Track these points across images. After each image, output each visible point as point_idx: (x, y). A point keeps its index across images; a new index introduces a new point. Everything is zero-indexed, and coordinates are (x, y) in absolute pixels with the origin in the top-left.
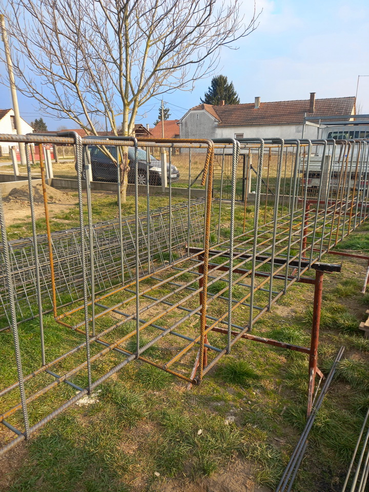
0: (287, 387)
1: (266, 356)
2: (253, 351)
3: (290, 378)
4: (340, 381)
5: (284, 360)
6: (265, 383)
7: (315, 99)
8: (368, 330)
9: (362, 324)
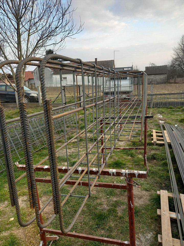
0: (136, 165)
1: (124, 158)
2: (118, 157)
6: (128, 165)
7: (97, 61)
8: (155, 143)
9: (152, 141)
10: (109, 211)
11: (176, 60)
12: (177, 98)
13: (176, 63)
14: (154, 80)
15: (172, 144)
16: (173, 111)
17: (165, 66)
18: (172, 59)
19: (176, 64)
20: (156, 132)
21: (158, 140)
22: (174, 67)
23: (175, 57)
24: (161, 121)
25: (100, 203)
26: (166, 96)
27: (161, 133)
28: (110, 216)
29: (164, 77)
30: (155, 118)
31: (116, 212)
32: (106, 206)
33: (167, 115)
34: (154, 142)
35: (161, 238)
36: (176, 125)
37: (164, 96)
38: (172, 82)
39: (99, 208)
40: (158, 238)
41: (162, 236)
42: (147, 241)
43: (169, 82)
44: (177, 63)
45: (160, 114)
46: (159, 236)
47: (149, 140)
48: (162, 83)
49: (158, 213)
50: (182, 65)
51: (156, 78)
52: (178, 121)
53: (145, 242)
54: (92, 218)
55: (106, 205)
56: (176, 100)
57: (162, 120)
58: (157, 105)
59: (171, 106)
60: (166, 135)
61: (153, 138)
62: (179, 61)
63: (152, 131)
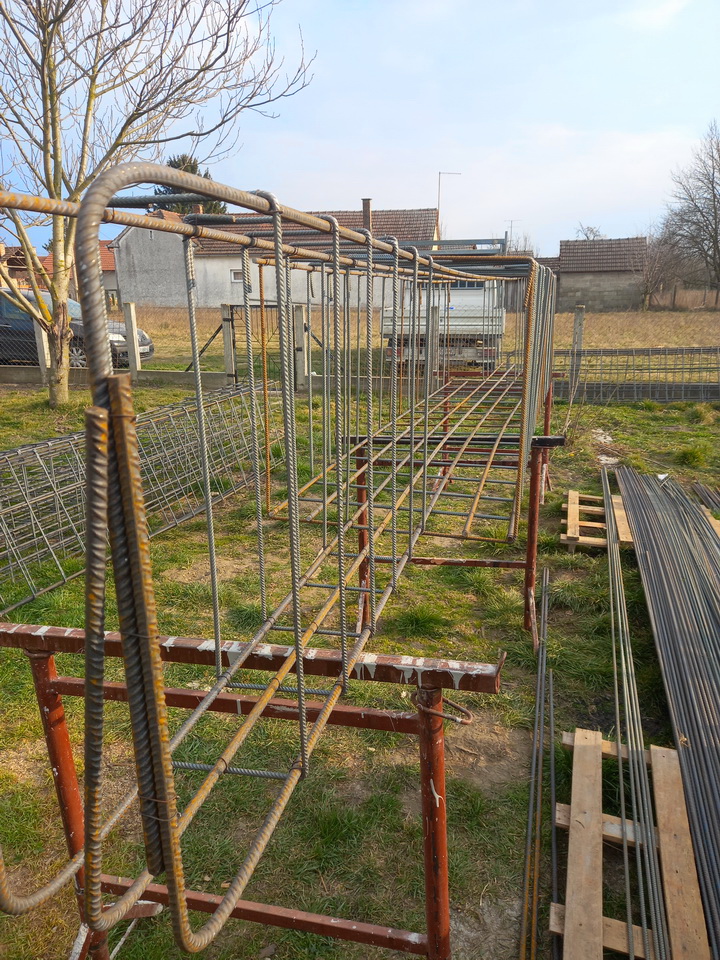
0: (492, 628)
1: (446, 597)
2: (425, 594)
3: (492, 616)
4: (557, 608)
5: (474, 598)
6: (461, 628)
7: (371, 210)
8: (573, 542)
9: (563, 536)
10: (369, 806)
11: (682, 220)
12: (674, 370)
13: (681, 232)
14: (590, 294)
15: (639, 551)
16: (656, 419)
17: (638, 242)
18: (666, 213)
19: (683, 236)
20: (582, 502)
21: (585, 531)
22: (674, 246)
23: (677, 205)
24: (604, 459)
25: (339, 774)
26: (631, 358)
27: (601, 504)
28: (374, 827)
29: (630, 285)
30: (583, 443)
31: (395, 812)
32: (358, 787)
33: (632, 434)
34: (569, 538)
35: (562, 918)
36: (661, 477)
37: (625, 358)
38: (662, 303)
39: (331, 793)
40: (548, 915)
41: (564, 910)
42: (507, 926)
43: (650, 305)
44: (686, 230)
45: (605, 428)
46: (554, 907)
47: (553, 531)
48: (624, 308)
49: (559, 818)
50: (703, 240)
51: (599, 285)
52: (670, 458)
53: (500, 929)
54: (300, 834)
55: (358, 783)
56: (670, 377)
57: (608, 454)
58: (596, 394)
59: (648, 401)
60: (620, 513)
61: (565, 525)
62: (694, 223)
63: (567, 497)
